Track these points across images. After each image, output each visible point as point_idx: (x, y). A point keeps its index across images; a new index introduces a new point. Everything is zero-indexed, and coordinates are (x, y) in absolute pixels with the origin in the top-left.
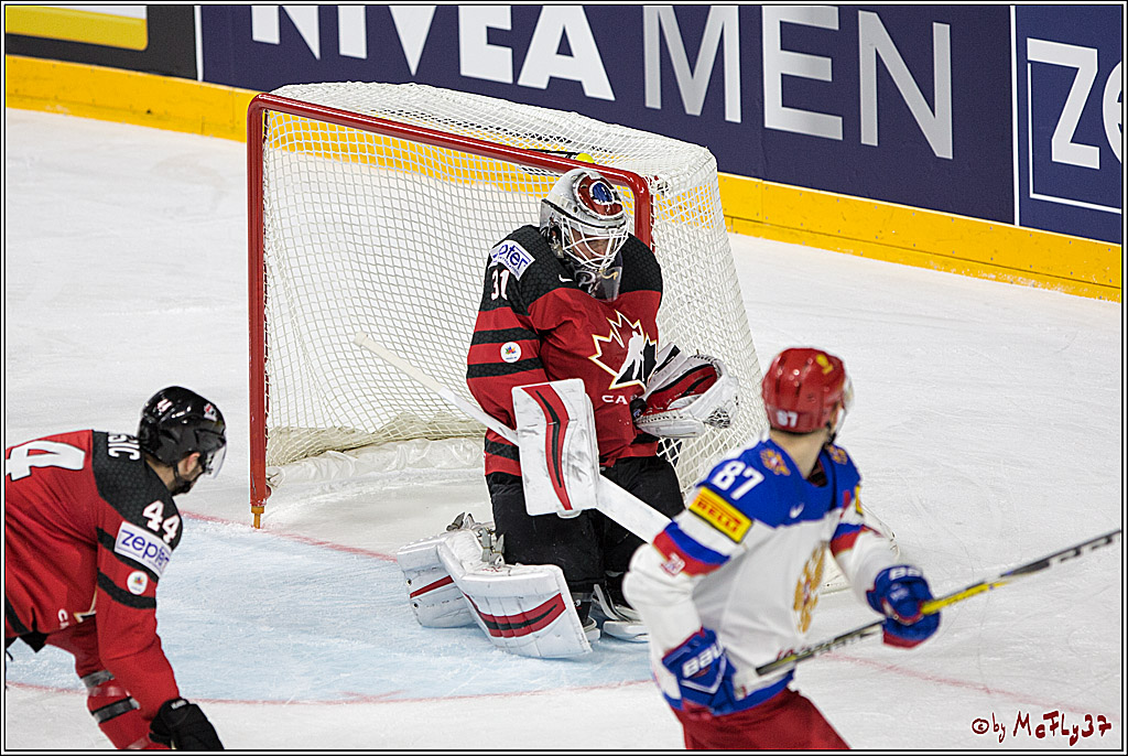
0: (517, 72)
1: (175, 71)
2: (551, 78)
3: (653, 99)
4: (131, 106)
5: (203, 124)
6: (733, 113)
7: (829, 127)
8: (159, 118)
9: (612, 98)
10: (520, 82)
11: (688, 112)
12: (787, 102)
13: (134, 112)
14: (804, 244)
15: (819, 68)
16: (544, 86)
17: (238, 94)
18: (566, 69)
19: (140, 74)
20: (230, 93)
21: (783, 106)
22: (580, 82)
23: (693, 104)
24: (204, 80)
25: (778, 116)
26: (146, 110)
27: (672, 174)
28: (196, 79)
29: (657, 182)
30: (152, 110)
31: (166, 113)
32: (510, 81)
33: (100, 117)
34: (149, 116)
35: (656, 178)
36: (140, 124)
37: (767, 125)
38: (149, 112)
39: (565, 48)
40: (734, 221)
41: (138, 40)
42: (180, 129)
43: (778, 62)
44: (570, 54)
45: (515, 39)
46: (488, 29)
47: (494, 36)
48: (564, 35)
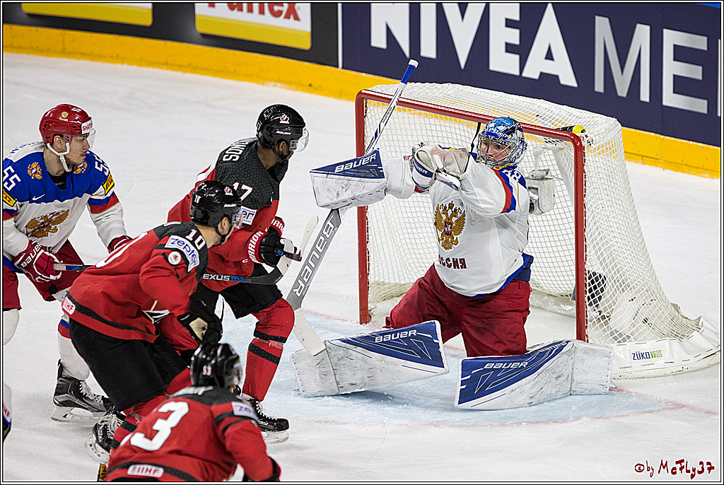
0: (522, 69)
1: (326, 62)
2: (541, 73)
3: (599, 87)
4: (300, 82)
5: (341, 93)
6: (645, 96)
7: (700, 106)
8: (316, 89)
9: (575, 84)
10: (524, 74)
11: (619, 94)
12: (676, 91)
13: (302, 85)
15: (695, 72)
16: (536, 77)
17: (362, 77)
18: (549, 68)
19: (305, 63)
20: (357, 76)
21: (674, 92)
22: (557, 76)
23: (622, 90)
24: (343, 68)
25: (671, 99)
26: (308, 84)
27: (596, 133)
28: (338, 67)
29: (587, 139)
30: (313, 84)
31: (320, 86)
32: (517, 73)
34: (310, 88)
35: (586, 136)
36: (306, 91)
37: (664, 103)
38: (310, 85)
39: (549, 56)
40: (644, 158)
41: (306, 44)
42: (328, 95)
43: (671, 68)
44: (552, 59)
45: (522, 50)
46: (506, 44)
47: (510, 48)
48: (549, 48)
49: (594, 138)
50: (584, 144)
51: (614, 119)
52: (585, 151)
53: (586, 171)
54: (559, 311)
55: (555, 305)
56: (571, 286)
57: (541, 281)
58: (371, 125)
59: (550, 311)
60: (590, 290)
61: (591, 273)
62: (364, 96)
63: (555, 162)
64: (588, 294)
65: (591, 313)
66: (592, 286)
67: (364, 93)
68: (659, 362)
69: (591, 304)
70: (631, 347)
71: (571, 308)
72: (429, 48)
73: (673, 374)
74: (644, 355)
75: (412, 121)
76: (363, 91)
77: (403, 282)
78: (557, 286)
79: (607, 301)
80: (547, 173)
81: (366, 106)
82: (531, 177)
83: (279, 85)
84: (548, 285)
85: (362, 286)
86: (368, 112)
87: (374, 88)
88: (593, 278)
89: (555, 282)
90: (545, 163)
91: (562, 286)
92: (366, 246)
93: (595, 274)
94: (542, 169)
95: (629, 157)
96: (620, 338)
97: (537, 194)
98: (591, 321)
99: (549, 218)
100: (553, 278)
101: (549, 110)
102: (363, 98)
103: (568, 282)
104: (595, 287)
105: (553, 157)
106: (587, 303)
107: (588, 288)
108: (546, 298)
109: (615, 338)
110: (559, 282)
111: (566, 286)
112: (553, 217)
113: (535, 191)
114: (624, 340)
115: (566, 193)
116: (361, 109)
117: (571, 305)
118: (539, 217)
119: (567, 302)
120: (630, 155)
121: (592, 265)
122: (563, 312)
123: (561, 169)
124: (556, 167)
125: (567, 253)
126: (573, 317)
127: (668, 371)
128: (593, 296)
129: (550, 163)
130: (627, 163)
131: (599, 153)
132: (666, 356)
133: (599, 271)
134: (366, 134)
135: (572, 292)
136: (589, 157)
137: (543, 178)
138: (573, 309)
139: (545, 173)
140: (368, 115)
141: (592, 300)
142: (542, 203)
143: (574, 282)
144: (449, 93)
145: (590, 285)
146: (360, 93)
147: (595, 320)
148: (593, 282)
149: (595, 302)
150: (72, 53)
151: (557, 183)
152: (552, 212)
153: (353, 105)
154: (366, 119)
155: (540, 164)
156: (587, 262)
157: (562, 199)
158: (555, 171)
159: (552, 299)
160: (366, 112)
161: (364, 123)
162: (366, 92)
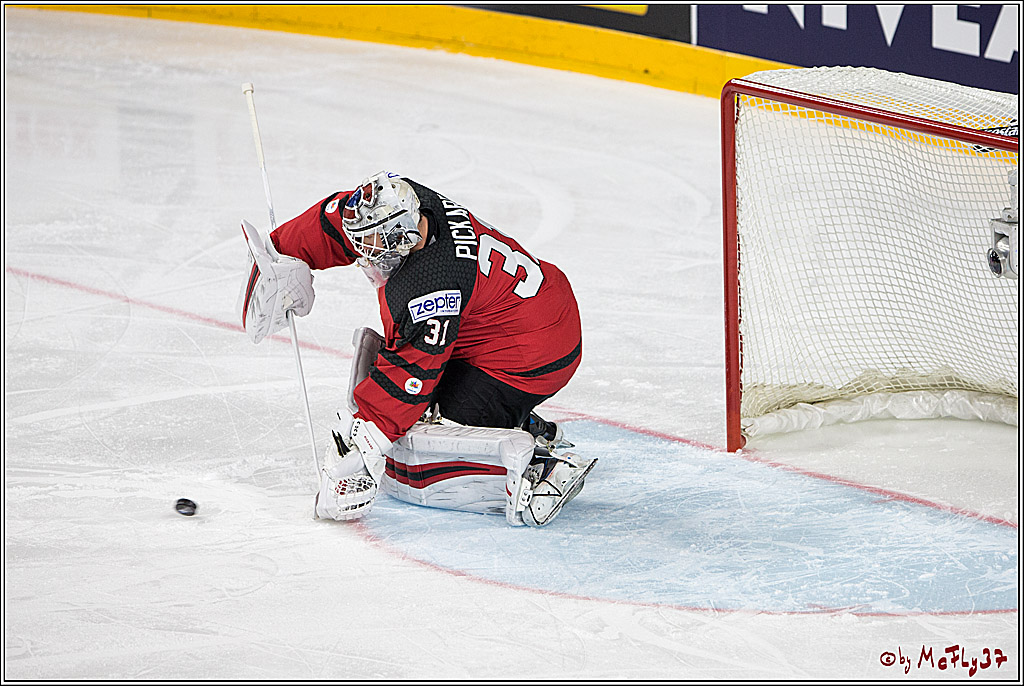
0: (984, 46)
1: (672, 36)
4: (630, 66)
5: (696, 84)
8: (655, 78)
10: (988, 55)
13: (633, 71)
16: (1008, 58)
19: (640, 37)
20: (722, 56)
24: (698, 44)
26: (643, 69)
28: (690, 42)
30: (650, 69)
31: (662, 73)
32: (978, 54)
33: (602, 74)
34: (646, 75)
36: (637, 81)
38: (646, 71)
42: (674, 88)
45: (983, 16)
46: (959, 6)
47: (964, 13)
58: (746, 135)
62: (734, 89)
67: (735, 85)
72: (835, 14)
76: (734, 82)
77: (793, 382)
81: (738, 105)
85: (731, 391)
86: (740, 113)
87: (750, 77)
92: (737, 328)
102: (733, 92)
116: (730, 108)
134: (737, 148)
140: (742, 118)
146: (729, 84)
150: (267, 20)
153: (719, 102)
154: (738, 126)
160: (738, 114)
161: (733, 131)
162: (738, 82)
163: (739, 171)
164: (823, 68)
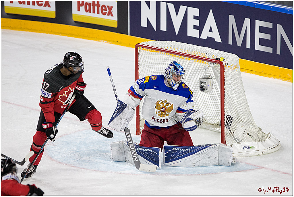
0: (200, 35)
1: (123, 33)
2: (208, 37)
3: (230, 42)
4: (113, 40)
5: (129, 45)
6: (248, 46)
7: (270, 50)
9: (221, 42)
10: (201, 38)
13: (114, 42)
14: (263, 76)
15: (268, 37)
17: (137, 38)
18: (211, 35)
19: (116, 33)
20: (136, 38)
21: (259, 45)
22: (214, 38)
23: (239, 44)
24: (130, 35)
25: (258, 47)
26: (116, 41)
27: (229, 61)
28: (128, 34)
30: (118, 41)
31: (121, 42)
32: (198, 37)
35: (225, 62)
36: (115, 44)
37: (256, 49)
38: (117, 42)
39: (211, 30)
40: (248, 70)
41: (115, 26)
42: (124, 46)
43: (259, 35)
44: (212, 32)
45: (200, 28)
46: (194, 25)
47: (195, 27)
48: (211, 27)
49: (228, 63)
50: (224, 65)
51: (236, 55)
52: (225, 68)
53: (225, 75)
54: (214, 130)
55: (213, 128)
56: (219, 120)
57: (207, 119)
58: (141, 57)
59: (211, 130)
60: (227, 122)
61: (227, 115)
62: (138, 46)
63: (213, 72)
64: (226, 124)
65: (227, 131)
66: (227, 121)
67: (138, 45)
68: (253, 150)
69: (227, 128)
70: (242, 144)
71: (219, 129)
72: (164, 27)
73: (259, 155)
74: (248, 148)
75: (157, 56)
76: (138, 44)
78: (213, 120)
79: (233, 126)
80: (210, 76)
81: (139, 50)
82: (203, 78)
83: (105, 41)
84: (210, 120)
85: (137, 120)
87: (142, 43)
88: (228, 117)
89: (213, 119)
90: (209, 72)
91: (215, 120)
93: (228, 116)
94: (208, 74)
95: (242, 70)
96: (238, 141)
97: (206, 84)
98: (227, 134)
99: (210, 94)
100: (212, 117)
101: (210, 52)
102: (138, 47)
103: (218, 119)
104: (228, 121)
105: (212, 70)
106: (225, 127)
107: (226, 121)
108: (209, 125)
109: (236, 141)
110: (214, 119)
111: (217, 120)
112: (212, 93)
113: (205, 83)
114: (240, 142)
115: (217, 84)
116: (137, 51)
117: (219, 128)
118: (207, 93)
119: (217, 127)
120: (242, 69)
121: (227, 112)
122: (216, 131)
123: (215, 74)
124: (213, 74)
125: (217, 108)
126: (220, 133)
127: (257, 154)
128: (227, 124)
129: (211, 72)
130: (241, 72)
131: (230, 69)
132: (256, 148)
133: (230, 115)
134: (139, 60)
135: (219, 123)
136: (226, 70)
137: (208, 78)
138: (220, 130)
139: (209, 76)
140: (140, 53)
141: (227, 126)
142: (208, 88)
143: (220, 119)
144: (171, 45)
145: (226, 120)
146: (137, 45)
147: (228, 134)
148: (227, 119)
149: (228, 127)
150: (24, 29)
151: (214, 80)
152: (211, 91)
153: (134, 49)
154: (139, 55)
155: (207, 72)
156: (225, 111)
157: (216, 87)
158: (213, 76)
159: (211, 126)
160: (139, 52)
161: (138, 56)
162: (139, 44)
163: (139, 67)
164: (159, 41)
